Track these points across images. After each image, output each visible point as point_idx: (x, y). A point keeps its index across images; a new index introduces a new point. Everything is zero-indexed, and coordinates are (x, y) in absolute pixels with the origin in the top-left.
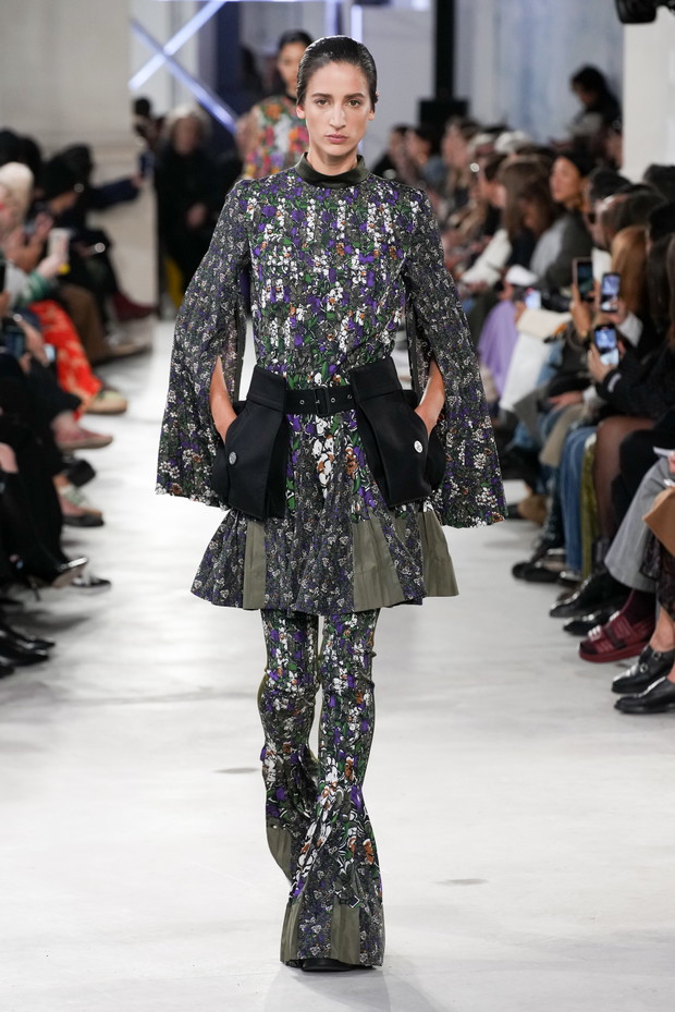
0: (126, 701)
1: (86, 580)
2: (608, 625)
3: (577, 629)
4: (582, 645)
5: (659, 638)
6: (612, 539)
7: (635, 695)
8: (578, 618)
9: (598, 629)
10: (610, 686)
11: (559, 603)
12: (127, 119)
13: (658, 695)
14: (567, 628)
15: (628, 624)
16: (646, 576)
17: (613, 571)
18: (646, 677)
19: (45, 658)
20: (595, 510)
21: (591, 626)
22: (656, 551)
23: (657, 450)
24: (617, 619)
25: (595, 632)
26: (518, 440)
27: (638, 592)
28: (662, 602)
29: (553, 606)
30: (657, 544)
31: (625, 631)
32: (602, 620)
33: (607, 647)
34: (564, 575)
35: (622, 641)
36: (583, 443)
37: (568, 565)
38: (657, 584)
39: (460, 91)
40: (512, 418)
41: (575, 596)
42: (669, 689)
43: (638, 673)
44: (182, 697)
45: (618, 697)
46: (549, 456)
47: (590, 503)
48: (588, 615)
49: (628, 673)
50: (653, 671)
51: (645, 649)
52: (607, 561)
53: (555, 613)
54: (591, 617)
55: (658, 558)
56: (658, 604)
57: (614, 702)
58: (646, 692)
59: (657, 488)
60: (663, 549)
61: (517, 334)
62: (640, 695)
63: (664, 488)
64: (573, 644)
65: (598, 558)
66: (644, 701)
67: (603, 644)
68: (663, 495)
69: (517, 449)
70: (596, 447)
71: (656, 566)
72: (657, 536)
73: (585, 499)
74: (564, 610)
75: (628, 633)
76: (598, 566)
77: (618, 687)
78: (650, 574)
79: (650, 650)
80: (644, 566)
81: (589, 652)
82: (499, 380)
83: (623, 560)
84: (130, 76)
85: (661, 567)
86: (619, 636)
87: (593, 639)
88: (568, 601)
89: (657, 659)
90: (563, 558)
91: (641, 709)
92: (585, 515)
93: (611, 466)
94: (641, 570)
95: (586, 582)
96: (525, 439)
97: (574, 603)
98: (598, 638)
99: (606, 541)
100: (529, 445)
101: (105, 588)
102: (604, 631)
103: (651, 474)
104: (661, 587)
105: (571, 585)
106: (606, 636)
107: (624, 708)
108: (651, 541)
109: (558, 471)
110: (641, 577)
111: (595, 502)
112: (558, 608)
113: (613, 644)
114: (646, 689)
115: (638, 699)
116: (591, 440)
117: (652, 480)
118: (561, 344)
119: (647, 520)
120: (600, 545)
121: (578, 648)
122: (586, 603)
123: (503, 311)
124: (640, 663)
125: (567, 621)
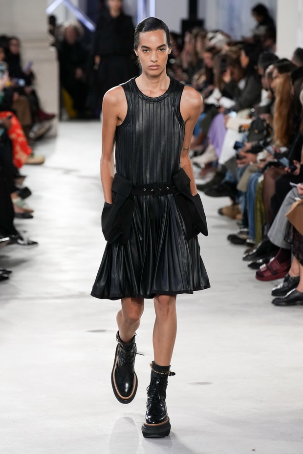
0: (45, 298)
1: (25, 242)
2: (269, 264)
3: (254, 266)
4: (257, 273)
5: (293, 271)
6: (271, 224)
7: (281, 297)
8: (254, 261)
9: (264, 265)
10: (271, 293)
11: (247, 254)
12: (45, 27)
13: (292, 297)
14: (250, 266)
15: (278, 263)
16: (287, 241)
17: (271, 239)
18: (287, 289)
19: (7, 278)
20: (263, 211)
21: (261, 264)
22: (292, 230)
23: (292, 184)
24: (274, 261)
25: (263, 267)
26: (227, 178)
27: (283, 249)
28: (294, 254)
29: (245, 256)
30: (292, 227)
31: (277, 266)
32: (266, 262)
33: (268, 274)
34: (248, 241)
35: (276, 271)
36: (257, 180)
37: (250, 236)
38: (292, 246)
39: (200, 15)
40: (224, 168)
41: (254, 251)
42: (297, 294)
43: (284, 287)
44: (71, 296)
45: (274, 298)
46: (241, 186)
47: (261, 208)
48: (259, 260)
49: (279, 287)
50: (290, 286)
51: (287, 275)
52: (269, 234)
53: (245, 259)
54: (261, 261)
55: (292, 234)
56: (292, 255)
57: (271, 300)
58: (286, 296)
59: (292, 201)
60: (295, 230)
61: (226, 129)
62: (284, 297)
63: (295, 201)
64: (253, 273)
65: (265, 233)
66: (285, 300)
67: (267, 272)
68: (295, 204)
69: (227, 183)
70: (264, 182)
71: (291, 237)
72: (292, 223)
73: (258, 206)
74: (249, 258)
75: (278, 267)
76: (264, 237)
77: (274, 293)
78: (289, 241)
79: (289, 276)
80: (286, 237)
81: (260, 276)
82: (217, 151)
83: (276, 234)
84: (47, 6)
85: (294, 238)
86: (275, 269)
87: (262, 270)
88: (251, 253)
89: (292, 280)
90: (247, 233)
91: (284, 303)
92: (259, 214)
93: (271, 191)
94: (284, 239)
95: (260, 244)
96: (230, 178)
97: (254, 254)
98: (264, 269)
99: (268, 225)
100: (232, 180)
101: (35, 246)
102: (267, 267)
103: (289, 194)
104: (294, 247)
105: (251, 246)
106: (268, 268)
107: (276, 303)
108: (289, 225)
109: (246, 193)
110: (284, 242)
111: (263, 208)
112: (247, 257)
113: (272, 273)
114: (286, 294)
115: (282, 299)
116: (261, 179)
117: (290, 197)
118: (247, 133)
119: (288, 216)
120: (266, 227)
121: (255, 274)
122: (259, 254)
123: (219, 119)
124: (285, 281)
125: (250, 263)
